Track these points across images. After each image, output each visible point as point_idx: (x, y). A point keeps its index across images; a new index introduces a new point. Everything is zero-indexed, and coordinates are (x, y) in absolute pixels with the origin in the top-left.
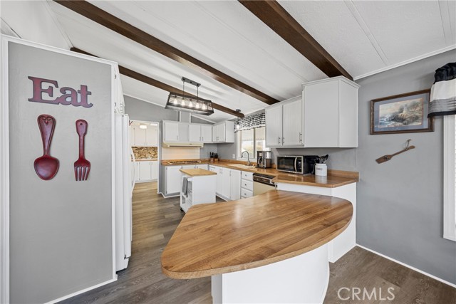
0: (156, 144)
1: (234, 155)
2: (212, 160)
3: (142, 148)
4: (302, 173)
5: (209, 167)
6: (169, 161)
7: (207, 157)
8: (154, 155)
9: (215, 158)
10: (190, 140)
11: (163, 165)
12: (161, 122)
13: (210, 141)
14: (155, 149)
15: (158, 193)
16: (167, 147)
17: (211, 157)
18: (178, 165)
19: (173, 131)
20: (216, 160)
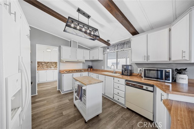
0: (56, 60)
1: (103, 67)
2: (89, 69)
3: (48, 63)
4: (171, 81)
5: (88, 74)
6: (65, 70)
7: (86, 68)
8: (56, 66)
9: (90, 68)
10: (77, 58)
11: (60, 73)
12: (60, 47)
13: (88, 59)
14: (56, 63)
15: (58, 90)
16: (63, 62)
17: (89, 68)
18: (71, 73)
19: (67, 52)
20: (92, 69)
